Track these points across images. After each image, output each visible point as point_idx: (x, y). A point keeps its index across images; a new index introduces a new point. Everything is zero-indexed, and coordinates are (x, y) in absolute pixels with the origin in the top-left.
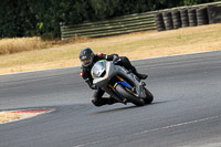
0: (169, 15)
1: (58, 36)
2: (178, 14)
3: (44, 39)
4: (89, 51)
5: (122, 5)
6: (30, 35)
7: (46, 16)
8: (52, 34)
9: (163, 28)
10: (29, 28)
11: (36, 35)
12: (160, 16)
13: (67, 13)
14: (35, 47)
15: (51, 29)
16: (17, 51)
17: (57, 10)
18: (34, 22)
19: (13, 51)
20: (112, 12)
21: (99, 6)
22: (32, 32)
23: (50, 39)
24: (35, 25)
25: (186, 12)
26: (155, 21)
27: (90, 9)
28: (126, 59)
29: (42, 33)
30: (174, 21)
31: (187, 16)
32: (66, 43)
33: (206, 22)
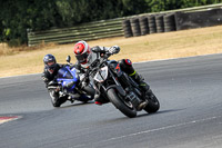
0: (137, 21)
1: (24, 42)
2: (146, 20)
5: (90, 12)
7: (13, 22)
8: (19, 40)
9: (130, 34)
11: (2, 41)
12: (128, 23)
13: (34, 20)
14: (2, 54)
15: (18, 35)
17: (24, 16)
18: (1, 27)
20: (80, 19)
24: (1, 32)
25: (153, 18)
26: (123, 28)
27: (57, 15)
29: (8, 39)
30: (142, 27)
31: (154, 22)
32: (34, 49)
33: (174, 28)
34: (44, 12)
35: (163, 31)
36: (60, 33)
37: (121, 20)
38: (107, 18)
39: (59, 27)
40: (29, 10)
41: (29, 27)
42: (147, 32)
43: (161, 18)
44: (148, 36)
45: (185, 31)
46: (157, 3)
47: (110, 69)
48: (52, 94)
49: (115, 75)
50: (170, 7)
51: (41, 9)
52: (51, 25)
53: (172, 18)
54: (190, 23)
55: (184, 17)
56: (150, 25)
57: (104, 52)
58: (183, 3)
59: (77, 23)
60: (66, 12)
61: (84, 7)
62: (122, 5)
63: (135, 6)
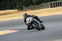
0: (54, 3)
1: (22, 9)
2: (56, 3)
3: (18, 10)
4: (26, 14)
5: (40, 1)
6: (15, 9)
7: (19, 4)
8: (21, 9)
9: (52, 7)
10: (14, 7)
11: (16, 9)
13: (25, 3)
14: (16, 12)
15: (20, 7)
16: (11, 14)
17: (22, 2)
18: (16, 5)
19: (10, 13)
20: (38, 3)
21: (34, 1)
22: (15, 8)
23: (20, 10)
24: (16, 6)
26: (50, 5)
27: (31, 2)
28: (37, 16)
29: (18, 8)
30: (55, 5)
31: (59, 4)
32: (25, 11)
34: (28, 1)
36: (32, 7)
37: (49, 3)
38: (45, 2)
39: (32, 5)
41: (24, 5)
42: (57, 6)
44: (57, 8)
52: (30, 5)
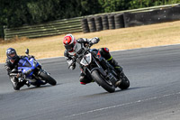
0: (93, 20)
1: (1, 36)
2: (100, 19)
5: (54, 12)
9: (88, 30)
12: (86, 21)
25: (106, 18)
27: (28, 15)
30: (97, 24)
31: (107, 21)
32: (9, 42)
33: (123, 26)
34: (18, 12)
35: (114, 28)
37: (80, 19)
38: (69, 17)
39: (29, 23)
40: (5, 10)
42: (101, 29)
43: (113, 17)
44: (102, 32)
45: (132, 28)
46: (109, 5)
47: (93, 56)
48: (12, 80)
49: (97, 60)
50: (120, 8)
51: (15, 10)
52: (23, 23)
53: (121, 18)
54: (135, 21)
55: (131, 16)
56: (103, 23)
57: (87, 42)
58: (130, 5)
59: (45, 21)
60: (35, 12)
61: (50, 8)
62: (81, 6)
63: (91, 8)
